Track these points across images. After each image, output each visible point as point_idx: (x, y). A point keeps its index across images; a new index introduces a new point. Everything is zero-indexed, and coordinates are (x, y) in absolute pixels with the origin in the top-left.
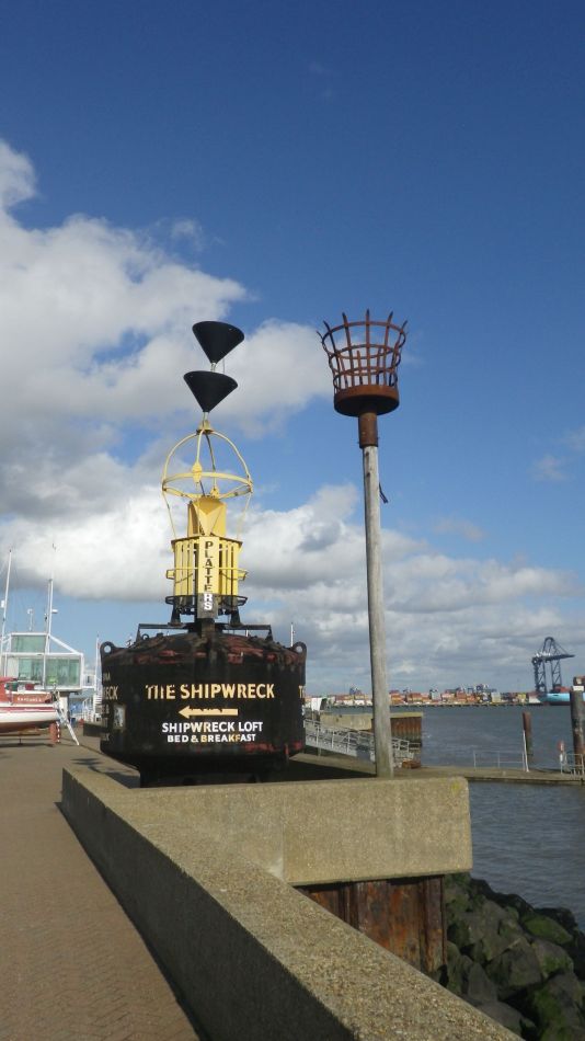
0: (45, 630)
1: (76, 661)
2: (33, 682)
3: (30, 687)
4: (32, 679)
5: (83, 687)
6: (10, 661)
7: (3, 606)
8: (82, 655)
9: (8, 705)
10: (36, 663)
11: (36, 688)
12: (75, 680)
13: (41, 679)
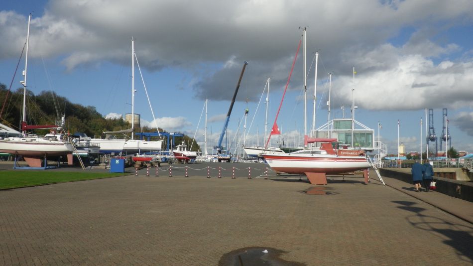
0: (351, 117)
1: (370, 134)
2: (346, 145)
3: (345, 147)
4: (346, 143)
5: (374, 148)
6: (334, 134)
7: (328, 104)
8: (373, 130)
9: (335, 156)
10: (348, 135)
11: (348, 148)
12: (369, 144)
13: (350, 143)
